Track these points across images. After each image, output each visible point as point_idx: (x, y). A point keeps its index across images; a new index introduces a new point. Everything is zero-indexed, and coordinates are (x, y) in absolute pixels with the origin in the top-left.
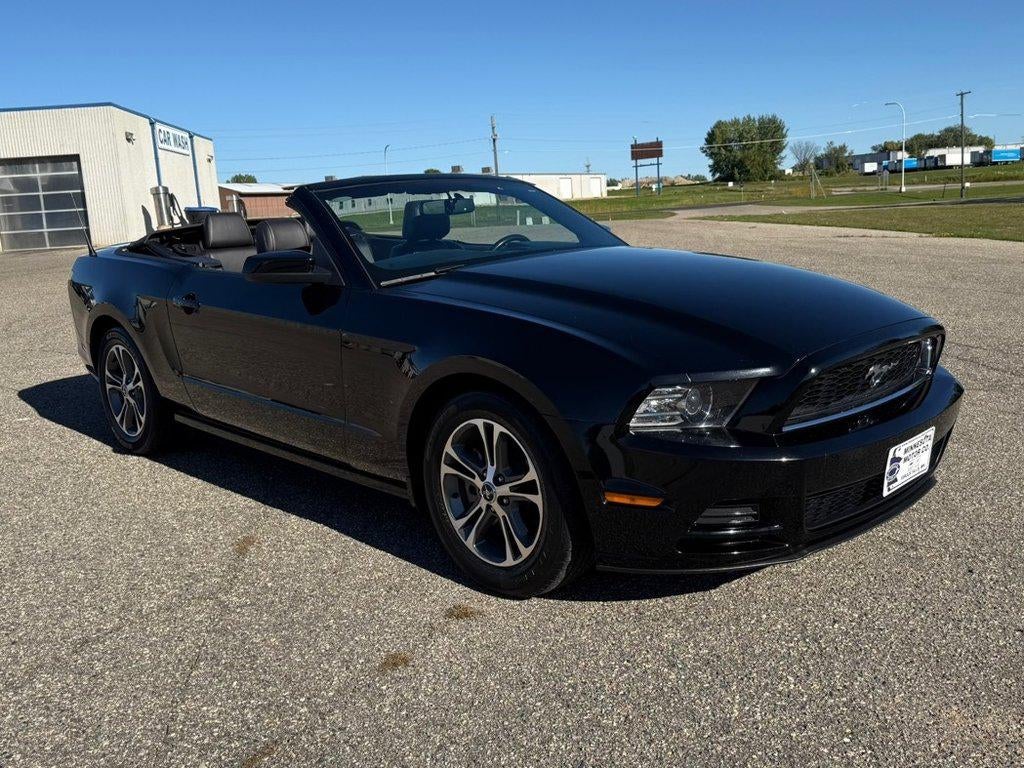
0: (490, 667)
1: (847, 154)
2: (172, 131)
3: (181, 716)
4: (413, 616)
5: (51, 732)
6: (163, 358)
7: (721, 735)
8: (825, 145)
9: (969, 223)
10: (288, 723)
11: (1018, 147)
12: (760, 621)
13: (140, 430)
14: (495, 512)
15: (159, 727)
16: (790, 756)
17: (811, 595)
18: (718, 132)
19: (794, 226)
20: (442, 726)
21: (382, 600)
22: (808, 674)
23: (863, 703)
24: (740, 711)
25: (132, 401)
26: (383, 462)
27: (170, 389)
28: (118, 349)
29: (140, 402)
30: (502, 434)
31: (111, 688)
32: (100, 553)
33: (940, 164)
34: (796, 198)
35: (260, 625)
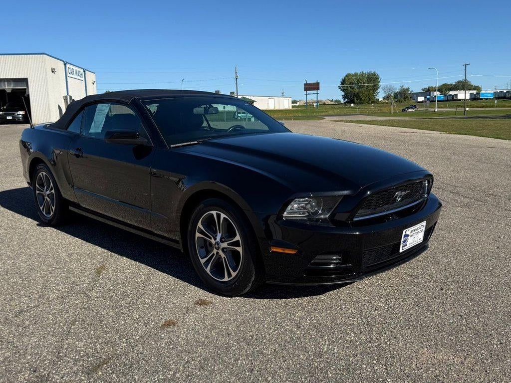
0: (214, 326)
1: (409, 92)
2: (75, 68)
3: (66, 346)
4: (180, 304)
5: (3, 352)
6: (64, 179)
7: (318, 359)
8: (399, 87)
9: (465, 128)
10: (116, 350)
11: (493, 92)
12: (341, 309)
13: (52, 214)
14: (220, 255)
15: (55, 351)
16: (348, 368)
17: (366, 298)
18: (347, 79)
19: (381, 127)
20: (189, 352)
21: (165, 296)
22: (361, 333)
23: (384, 346)
24: (327, 348)
25: (49, 199)
26: (170, 231)
27: (68, 194)
28: (43, 174)
29: (52, 200)
30: (224, 218)
31: (32, 333)
32: (30, 271)
33: (455, 98)
34: (384, 112)
35: (106, 306)
